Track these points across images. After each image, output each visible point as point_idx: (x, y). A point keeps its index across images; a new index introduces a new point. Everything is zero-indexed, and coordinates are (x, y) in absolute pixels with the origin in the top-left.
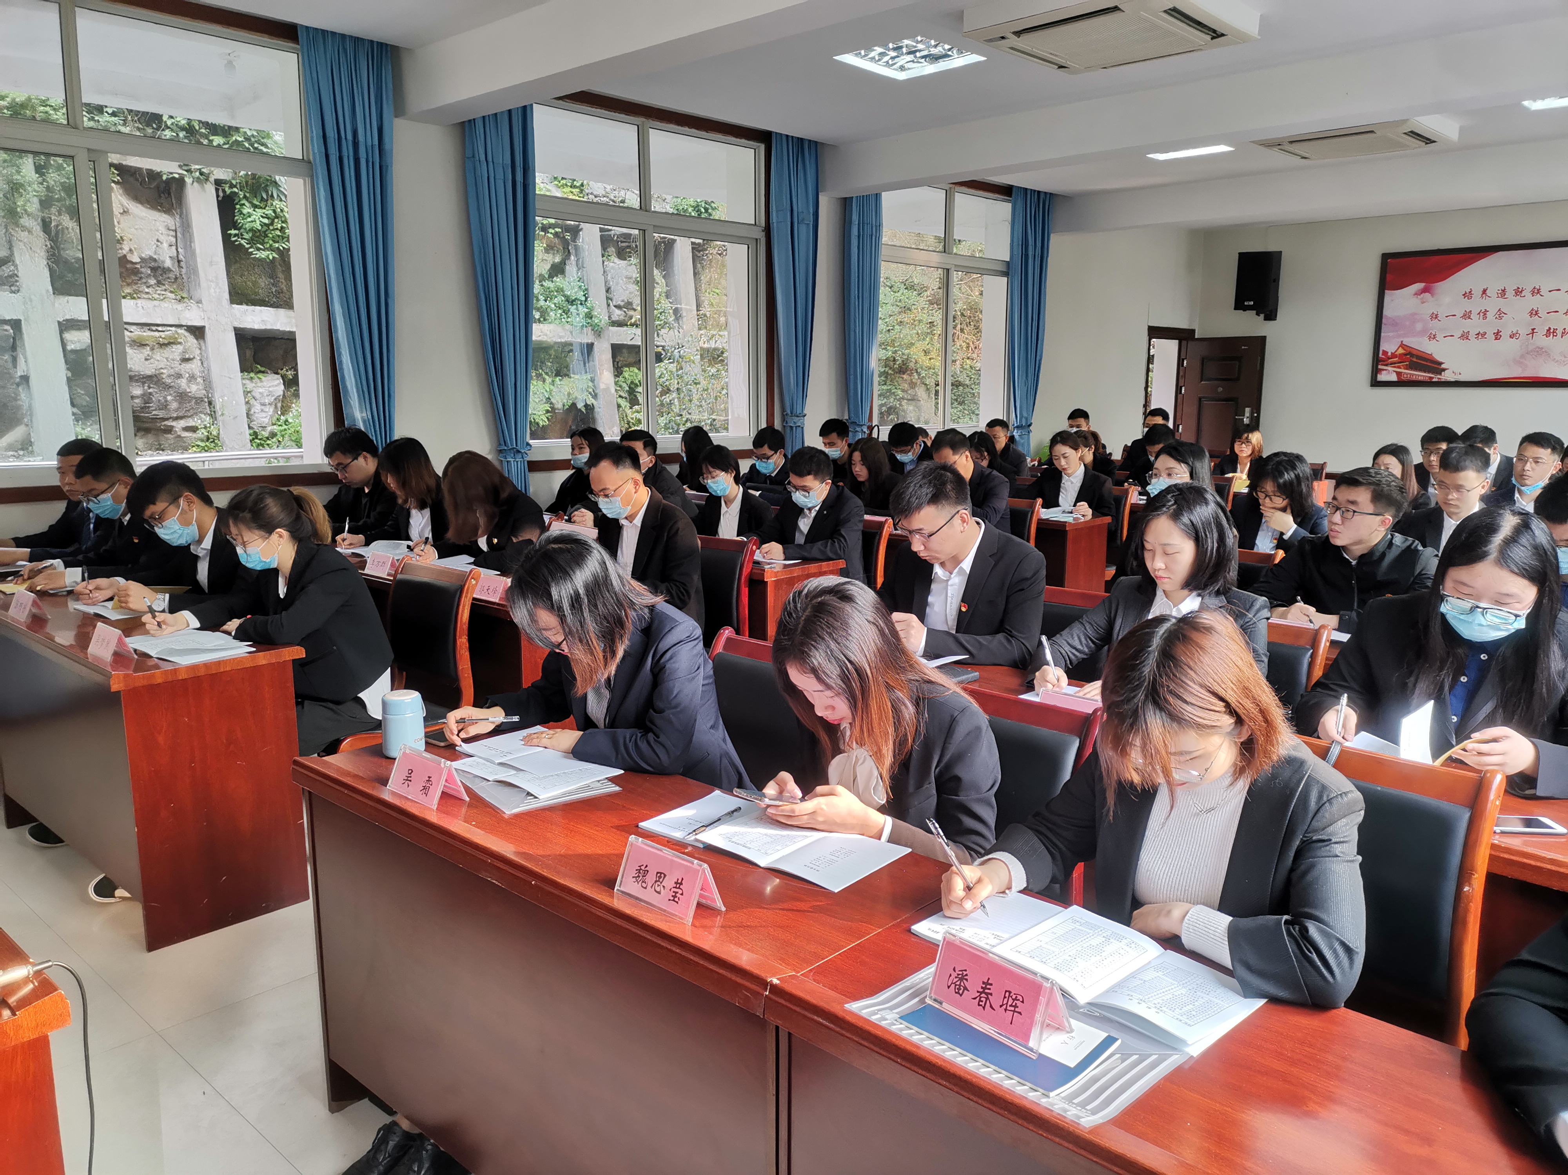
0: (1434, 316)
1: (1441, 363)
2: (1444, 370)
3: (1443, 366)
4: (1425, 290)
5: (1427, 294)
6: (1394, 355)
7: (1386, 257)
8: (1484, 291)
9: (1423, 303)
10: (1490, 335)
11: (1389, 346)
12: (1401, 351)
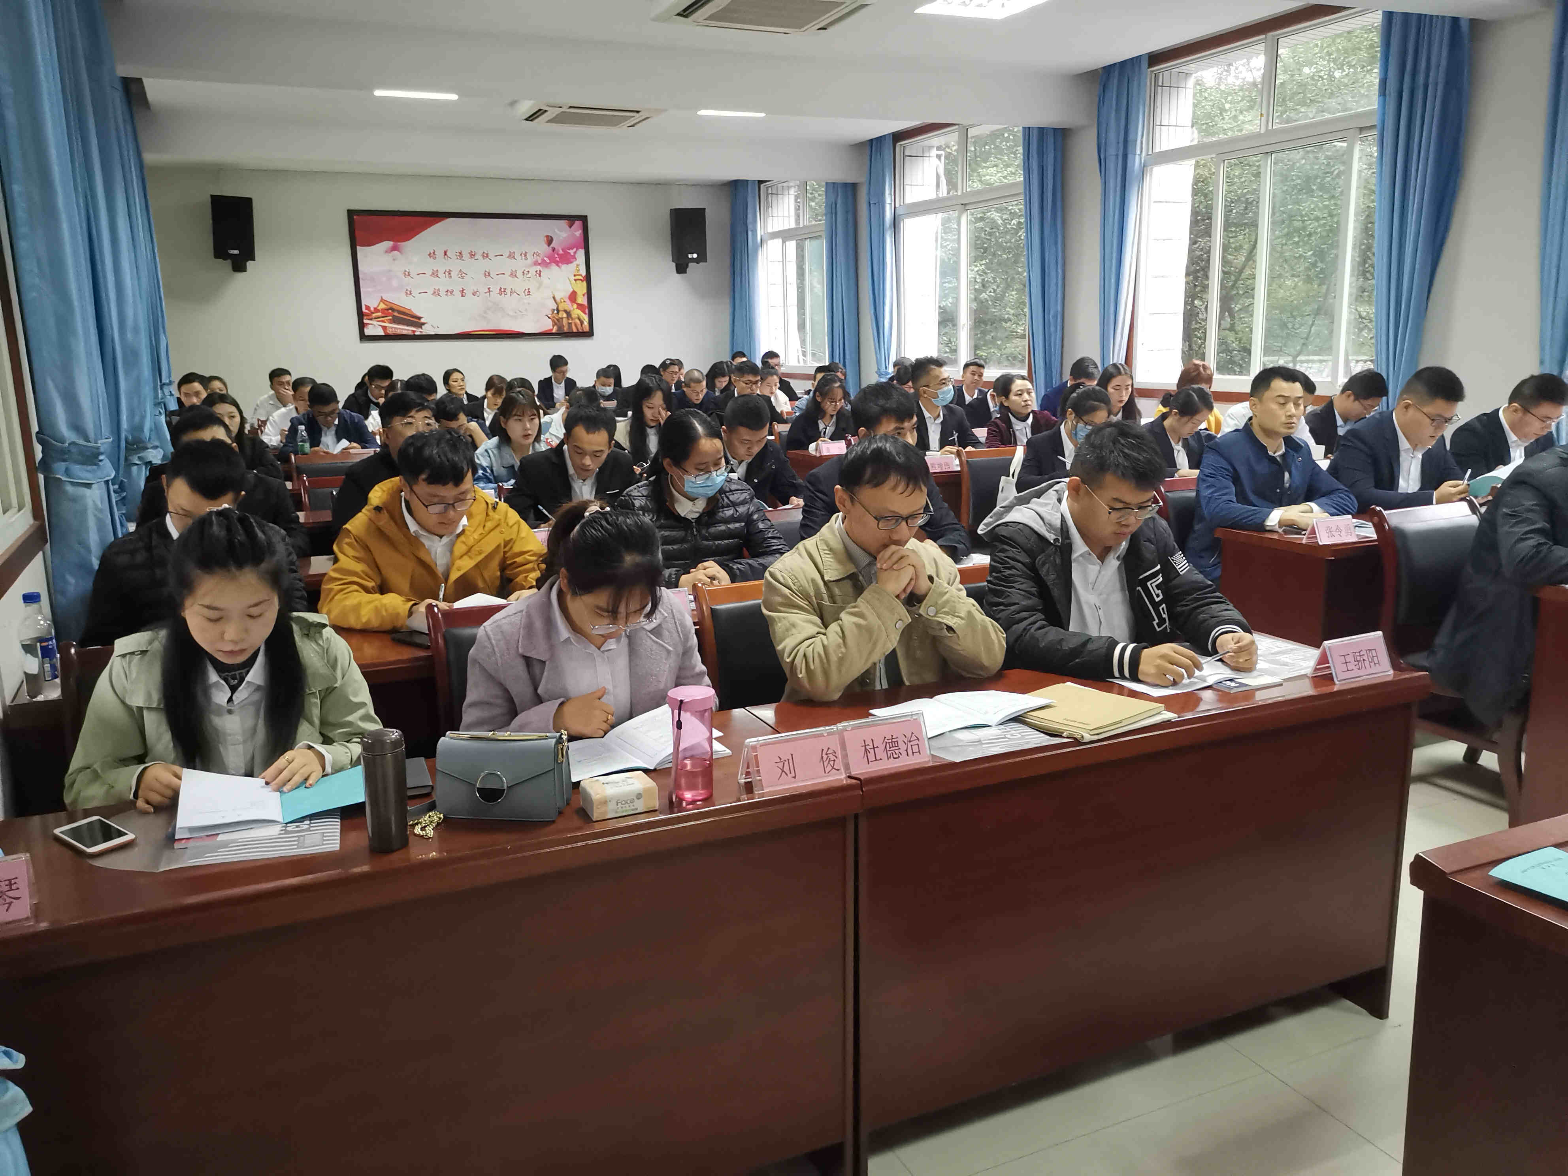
0: (407, 274)
1: (420, 318)
2: (424, 324)
3: (422, 320)
4: (395, 248)
5: (396, 253)
6: (376, 310)
7: (351, 213)
8: (445, 253)
9: (394, 260)
10: (457, 293)
11: (370, 301)
12: (382, 306)
